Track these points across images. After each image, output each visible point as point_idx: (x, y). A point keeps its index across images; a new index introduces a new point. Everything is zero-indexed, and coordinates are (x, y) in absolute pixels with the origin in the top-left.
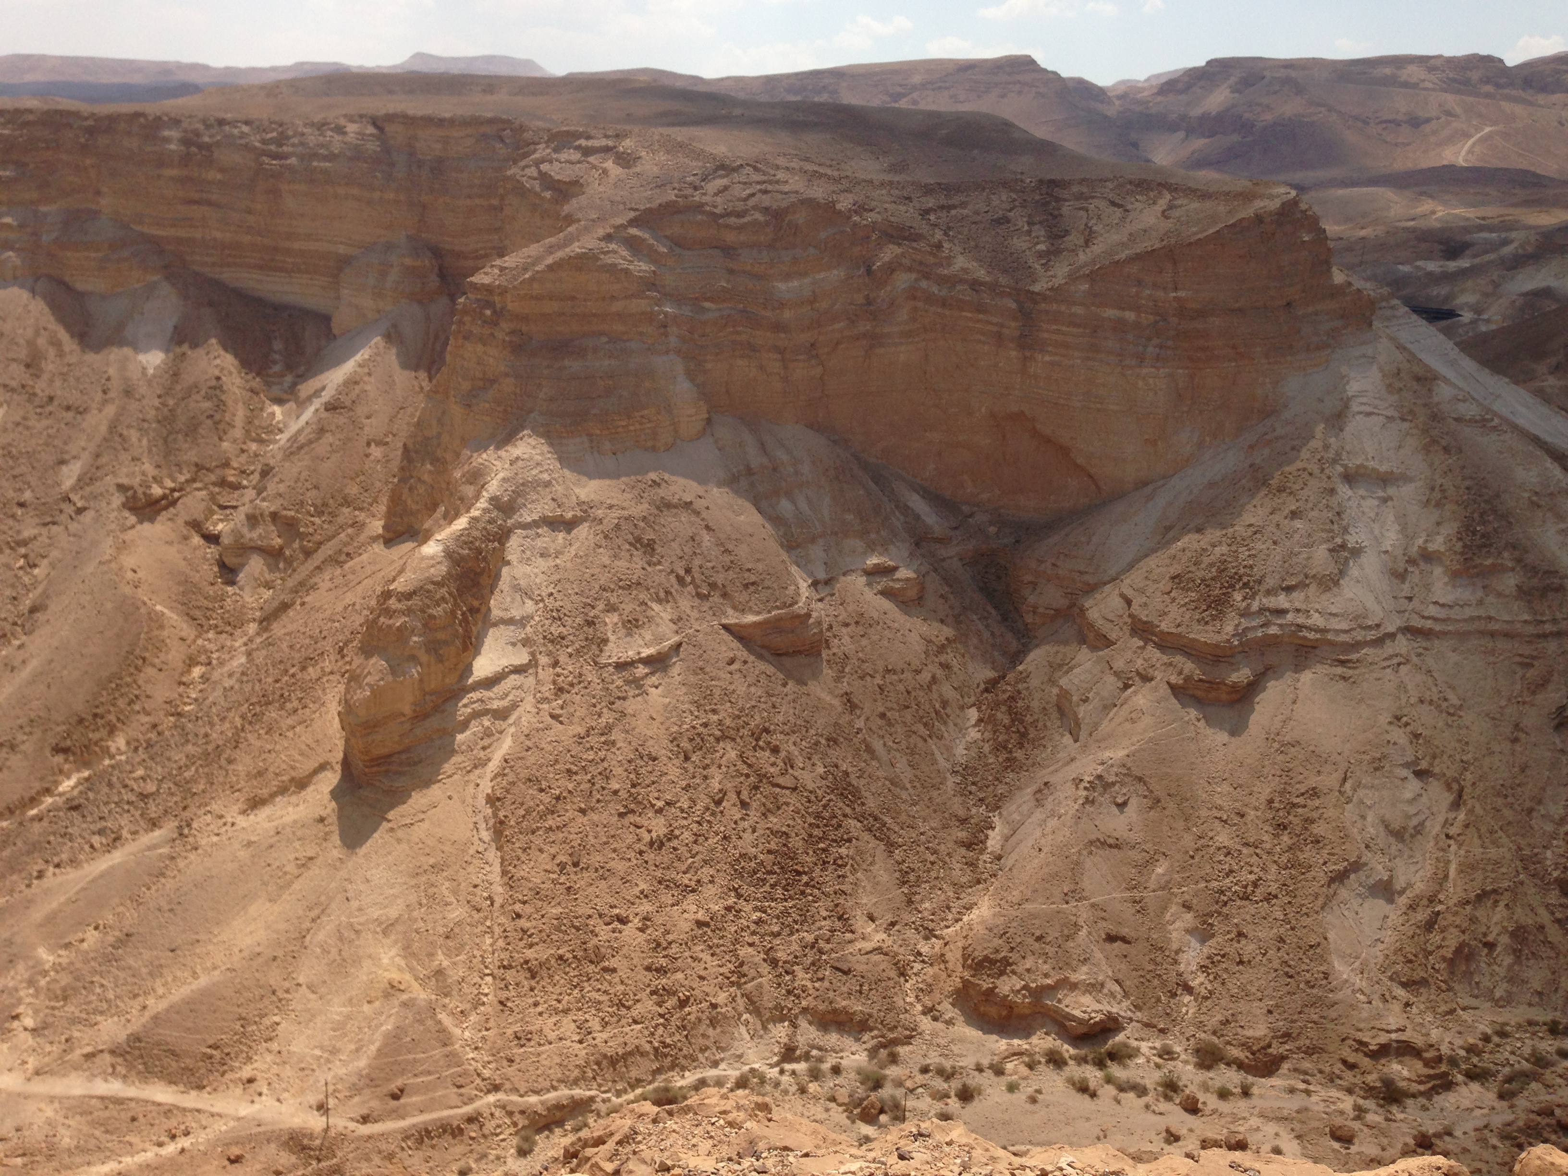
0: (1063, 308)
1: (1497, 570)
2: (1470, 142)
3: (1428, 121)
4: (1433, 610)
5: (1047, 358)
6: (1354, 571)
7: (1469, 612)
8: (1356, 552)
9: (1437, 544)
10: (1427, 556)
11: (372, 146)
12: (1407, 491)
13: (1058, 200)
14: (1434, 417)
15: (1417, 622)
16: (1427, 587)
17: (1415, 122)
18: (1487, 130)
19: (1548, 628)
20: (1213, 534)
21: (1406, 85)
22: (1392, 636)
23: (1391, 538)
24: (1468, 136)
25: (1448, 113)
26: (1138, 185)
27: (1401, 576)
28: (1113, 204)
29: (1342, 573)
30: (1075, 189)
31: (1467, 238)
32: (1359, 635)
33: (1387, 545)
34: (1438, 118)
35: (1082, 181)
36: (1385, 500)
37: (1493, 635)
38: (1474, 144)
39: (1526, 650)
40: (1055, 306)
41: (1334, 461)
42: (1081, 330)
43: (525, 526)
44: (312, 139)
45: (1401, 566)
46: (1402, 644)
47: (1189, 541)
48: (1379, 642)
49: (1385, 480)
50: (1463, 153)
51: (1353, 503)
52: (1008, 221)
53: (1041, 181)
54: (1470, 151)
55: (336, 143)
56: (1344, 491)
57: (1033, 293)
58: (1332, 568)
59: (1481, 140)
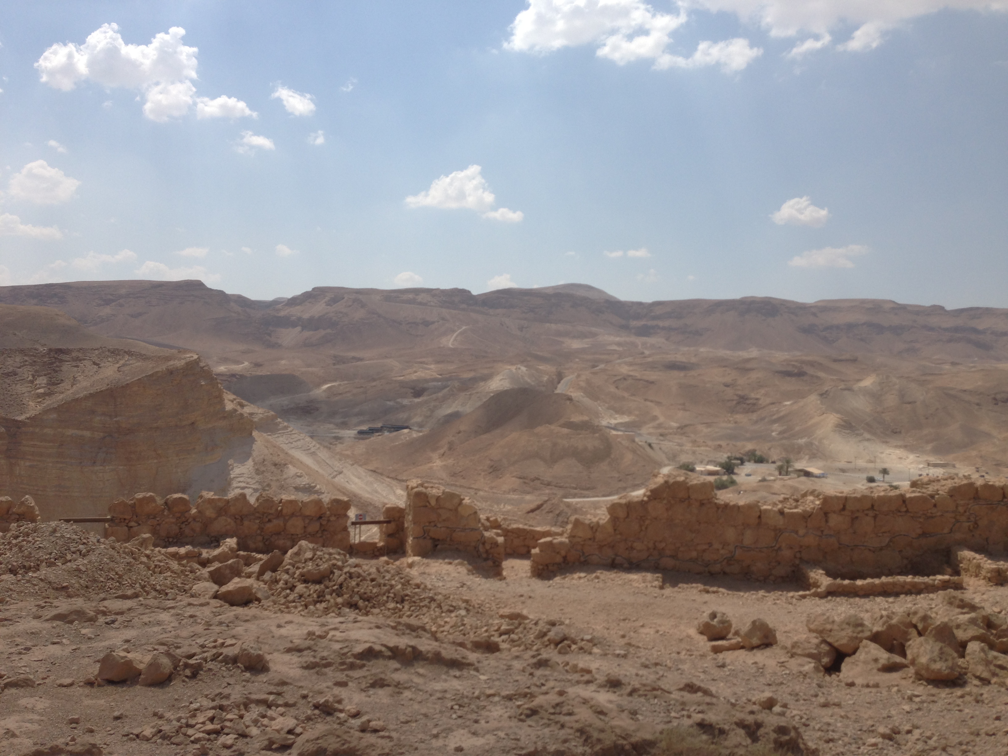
0: (37, 430)
2: (455, 335)
3: (433, 323)
5: (28, 464)
13: (61, 361)
17: (426, 324)
18: (464, 328)
21: (421, 304)
24: (454, 331)
25: (443, 319)
26: (113, 352)
28: (95, 363)
30: (74, 354)
31: (426, 385)
34: (438, 322)
35: (80, 350)
38: (457, 336)
40: (31, 429)
42: (51, 444)
50: (452, 340)
52: (16, 374)
53: (50, 350)
54: (455, 340)
57: (17, 421)
59: (461, 333)
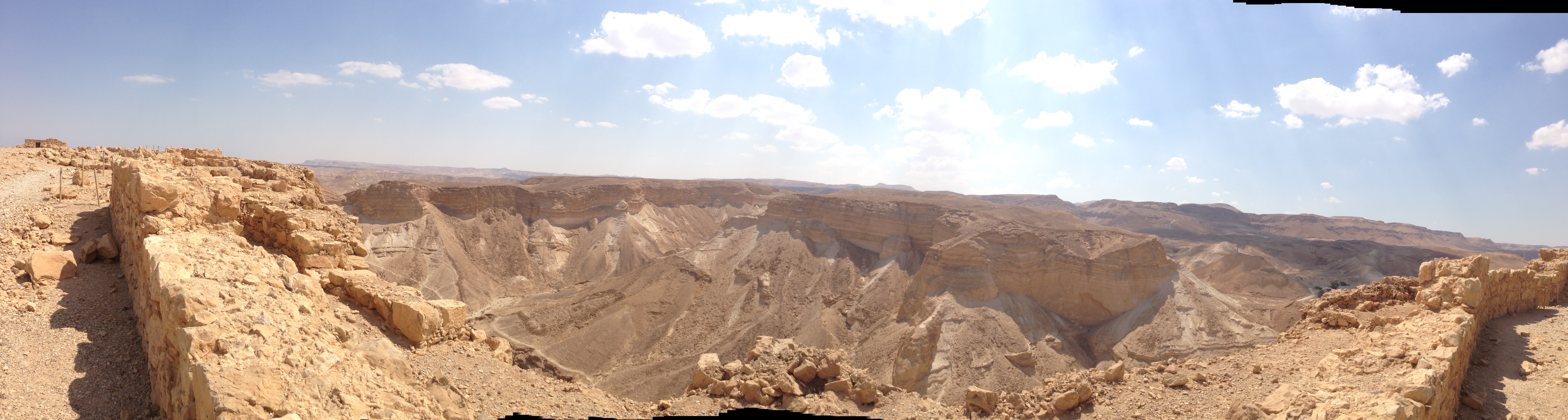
0: (1097, 264)
1: (1218, 332)
4: (1204, 343)
6: (1184, 334)
7: (1213, 342)
8: (1183, 329)
9: (1202, 326)
10: (1201, 329)
11: (896, 210)
12: (1192, 312)
14: (1195, 293)
15: (1201, 346)
16: (1202, 337)
19: (1231, 345)
20: (1147, 326)
22: (1196, 351)
23: (1191, 325)
27: (1195, 335)
29: (1181, 335)
32: (1188, 351)
33: (1191, 327)
36: (1188, 315)
37: (1219, 348)
39: (1227, 351)
41: (1174, 305)
43: (947, 321)
44: (880, 207)
45: (1195, 332)
46: (1199, 353)
47: (1139, 329)
48: (1193, 353)
49: (1187, 309)
51: (1180, 316)
55: (887, 208)
56: (1178, 312)
58: (1179, 334)
